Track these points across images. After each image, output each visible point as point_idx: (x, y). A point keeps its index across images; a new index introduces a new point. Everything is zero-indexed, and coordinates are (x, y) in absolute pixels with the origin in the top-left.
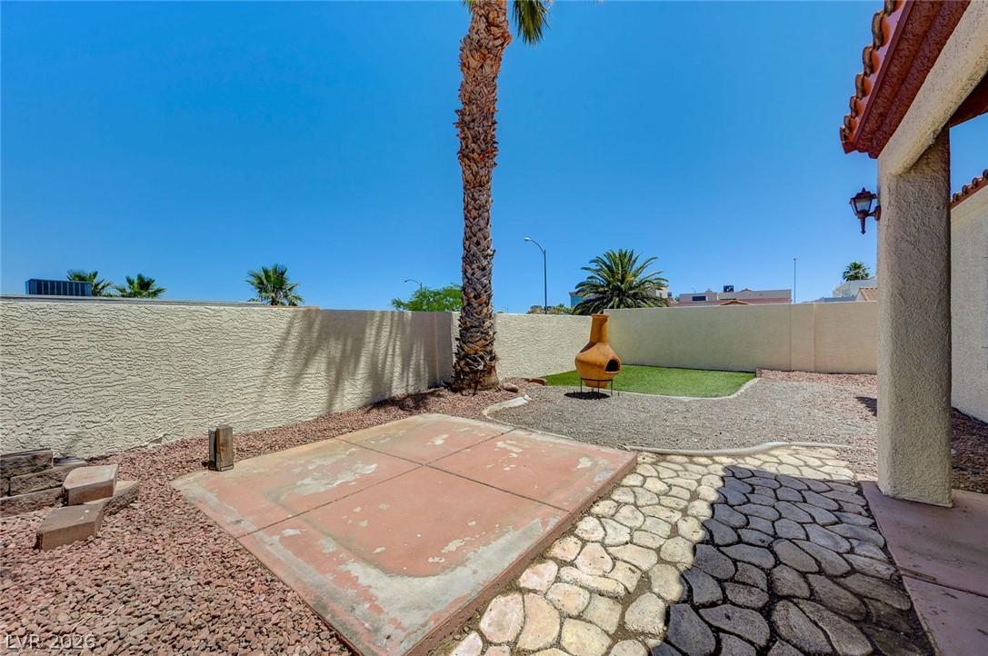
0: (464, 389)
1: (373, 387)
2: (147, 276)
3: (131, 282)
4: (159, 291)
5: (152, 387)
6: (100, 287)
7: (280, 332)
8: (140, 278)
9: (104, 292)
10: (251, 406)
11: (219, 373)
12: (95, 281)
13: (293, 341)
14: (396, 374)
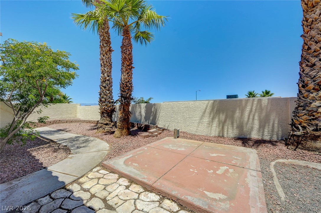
0: (290, 145)
1: (239, 131)
2: (268, 90)
3: (263, 92)
4: (272, 94)
5: (178, 119)
6: (255, 95)
7: (204, 108)
8: (266, 91)
9: (256, 96)
10: (195, 127)
11: (189, 118)
12: (254, 93)
13: (208, 111)
14: (255, 129)
